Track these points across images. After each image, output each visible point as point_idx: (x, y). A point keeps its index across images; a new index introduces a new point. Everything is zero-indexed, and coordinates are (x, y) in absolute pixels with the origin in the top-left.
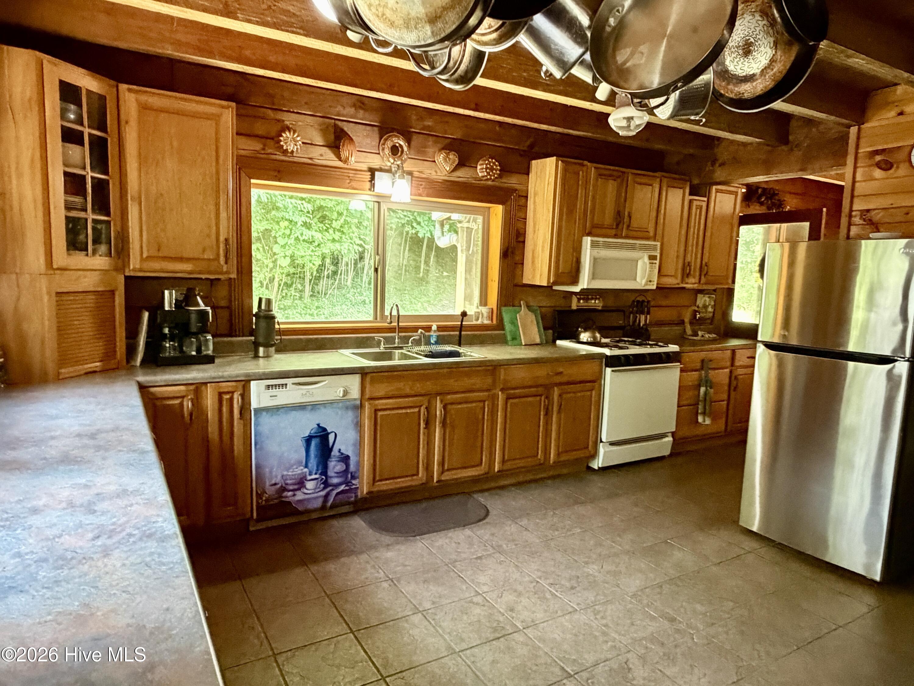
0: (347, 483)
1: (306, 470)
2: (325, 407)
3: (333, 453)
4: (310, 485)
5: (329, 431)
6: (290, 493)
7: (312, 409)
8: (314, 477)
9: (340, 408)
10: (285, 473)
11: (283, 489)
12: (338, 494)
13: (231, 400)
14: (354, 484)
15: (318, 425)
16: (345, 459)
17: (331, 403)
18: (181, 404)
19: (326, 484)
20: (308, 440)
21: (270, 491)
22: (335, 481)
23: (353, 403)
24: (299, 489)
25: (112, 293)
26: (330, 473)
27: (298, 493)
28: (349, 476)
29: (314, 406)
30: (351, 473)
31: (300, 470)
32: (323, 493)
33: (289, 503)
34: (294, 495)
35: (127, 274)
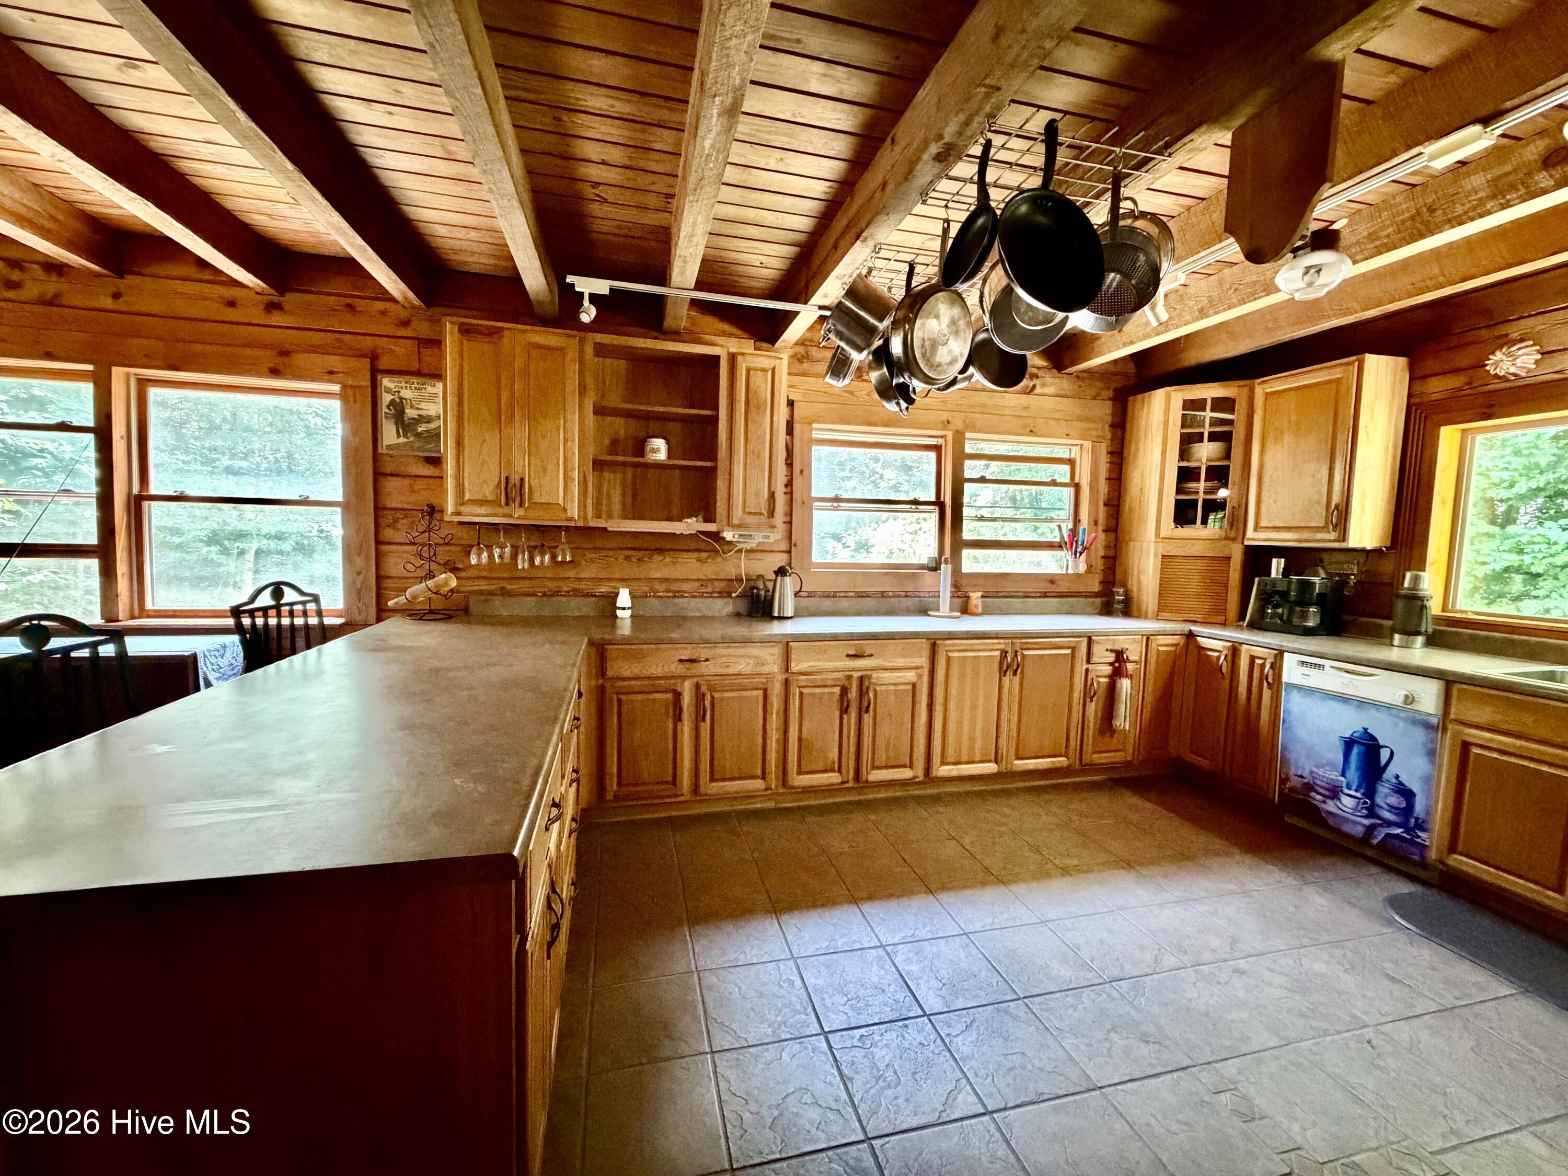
0: (1407, 831)
1: (1342, 779)
2: (1377, 710)
3: (1385, 776)
4: (1348, 802)
5: (1381, 742)
6: (1319, 797)
7: (1358, 707)
8: (1353, 793)
9: (1405, 720)
10: (1315, 769)
11: (1309, 787)
12: (1388, 835)
13: (1263, 665)
14: (1419, 837)
15: (1366, 730)
16: (1407, 794)
17: (1389, 707)
18: (1218, 658)
19: (1372, 812)
20: (1349, 743)
21: (1295, 782)
22: (1387, 815)
23: (1422, 717)
24: (1332, 798)
25: (1228, 559)
26: (1379, 800)
27: (1330, 802)
28: (1413, 820)
29: (1362, 704)
30: (1417, 819)
31: (1334, 775)
32: (1367, 822)
33: (1317, 808)
34: (1324, 802)
35: (1246, 543)
